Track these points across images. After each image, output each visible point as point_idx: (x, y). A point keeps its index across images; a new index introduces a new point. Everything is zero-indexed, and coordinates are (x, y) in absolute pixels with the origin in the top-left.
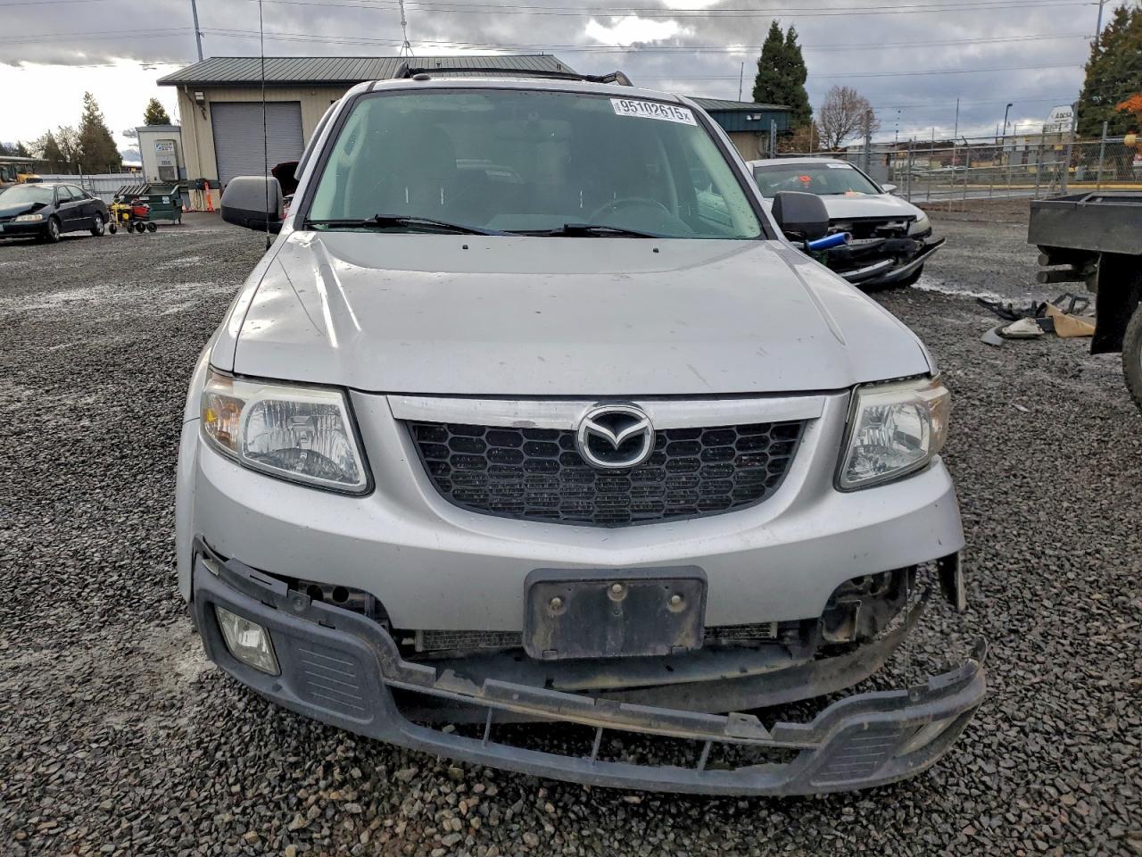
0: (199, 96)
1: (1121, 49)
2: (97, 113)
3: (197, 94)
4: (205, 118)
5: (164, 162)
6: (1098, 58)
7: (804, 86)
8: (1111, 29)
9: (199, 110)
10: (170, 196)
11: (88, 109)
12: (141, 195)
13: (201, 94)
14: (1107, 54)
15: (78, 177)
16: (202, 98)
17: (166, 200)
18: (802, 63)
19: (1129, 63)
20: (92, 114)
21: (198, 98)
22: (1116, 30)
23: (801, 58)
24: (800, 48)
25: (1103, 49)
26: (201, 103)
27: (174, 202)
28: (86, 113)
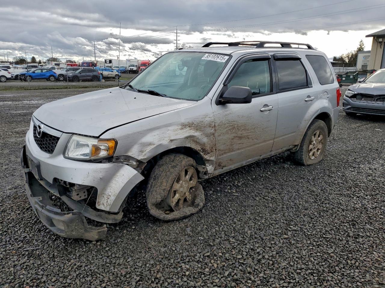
0: (381, 40)
2: (363, 47)
3: (380, 39)
4: (381, 48)
5: (364, 64)
9: (379, 45)
10: (353, 76)
11: (360, 45)
12: (343, 75)
13: (381, 39)
15: (342, 68)
16: (381, 41)
17: (351, 77)
20: (361, 47)
21: (380, 41)
26: (381, 42)
27: (354, 78)
28: (359, 47)
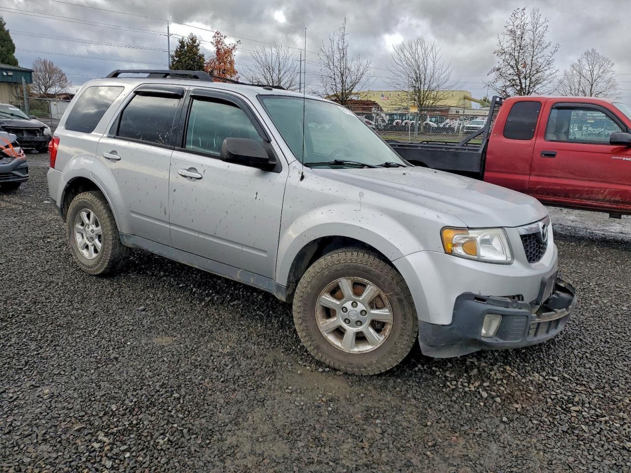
1: (184, 60)
6: (174, 63)
7: (14, 54)
8: (178, 50)
14: (178, 61)
18: (11, 41)
19: (189, 67)
22: (181, 51)
23: (10, 38)
24: (8, 31)
25: (176, 59)
